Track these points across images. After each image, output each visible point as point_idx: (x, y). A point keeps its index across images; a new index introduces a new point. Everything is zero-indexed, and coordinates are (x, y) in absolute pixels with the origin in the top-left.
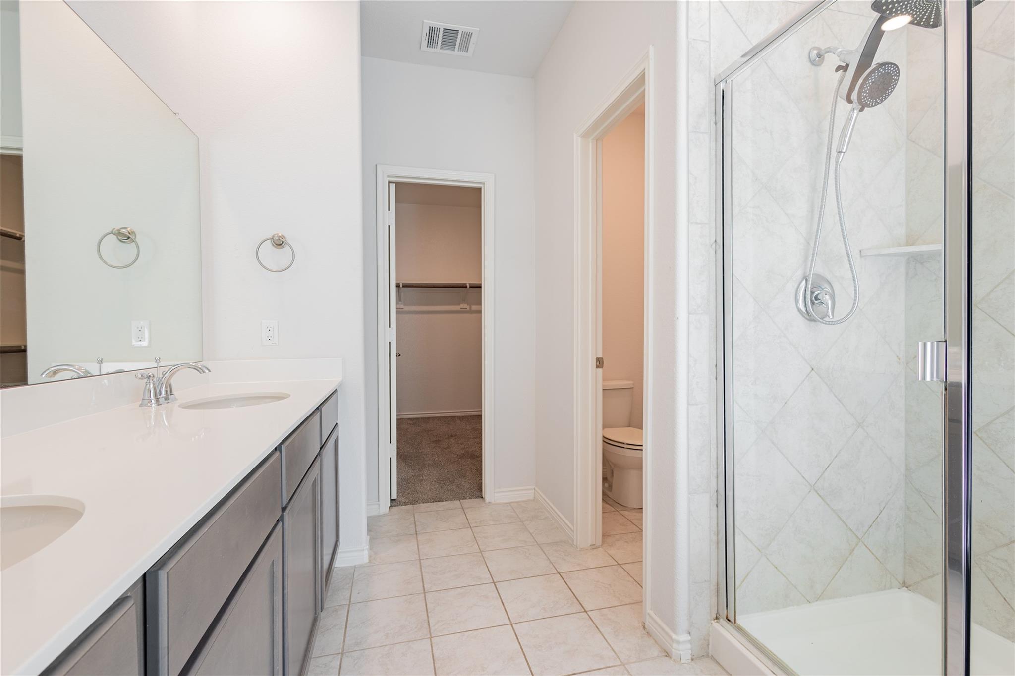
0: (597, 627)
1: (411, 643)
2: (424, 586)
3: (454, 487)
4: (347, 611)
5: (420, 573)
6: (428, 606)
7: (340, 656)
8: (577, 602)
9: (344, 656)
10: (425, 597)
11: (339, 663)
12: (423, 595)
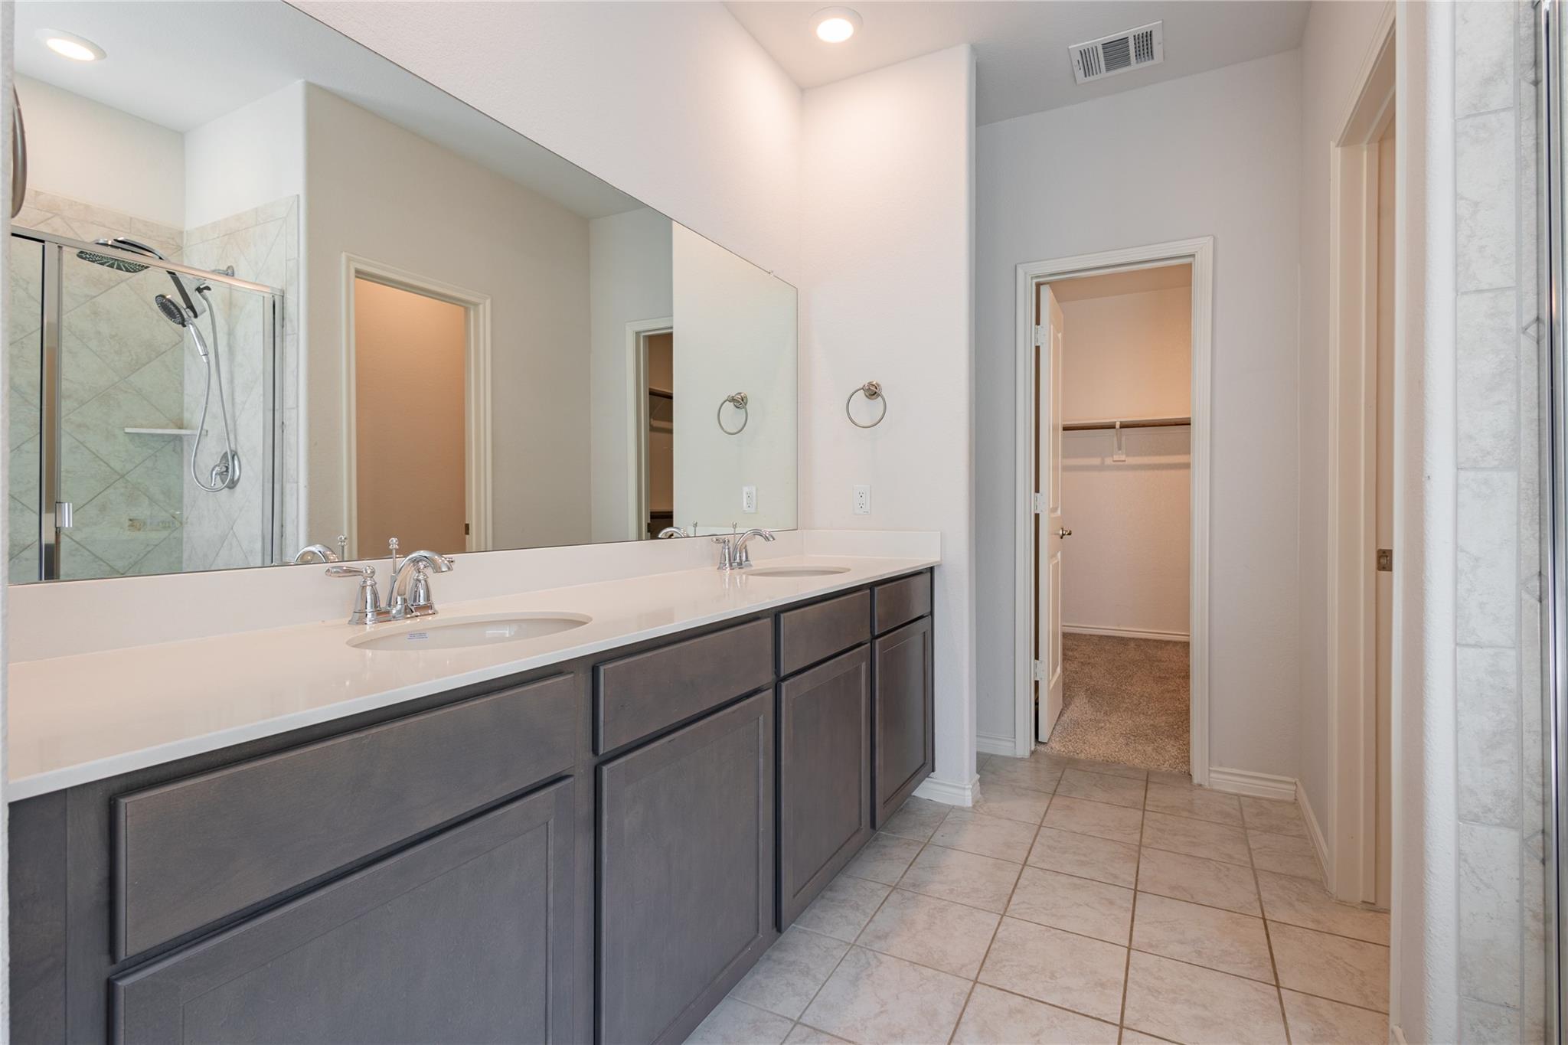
0: (1284, 1015)
1: (975, 910)
2: (1027, 858)
3: (1150, 749)
4: (920, 849)
5: (1031, 842)
6: (1020, 881)
7: (891, 889)
8: (1270, 967)
9: (895, 891)
10: (1022, 870)
11: (886, 895)
12: (1021, 867)
